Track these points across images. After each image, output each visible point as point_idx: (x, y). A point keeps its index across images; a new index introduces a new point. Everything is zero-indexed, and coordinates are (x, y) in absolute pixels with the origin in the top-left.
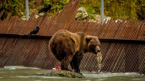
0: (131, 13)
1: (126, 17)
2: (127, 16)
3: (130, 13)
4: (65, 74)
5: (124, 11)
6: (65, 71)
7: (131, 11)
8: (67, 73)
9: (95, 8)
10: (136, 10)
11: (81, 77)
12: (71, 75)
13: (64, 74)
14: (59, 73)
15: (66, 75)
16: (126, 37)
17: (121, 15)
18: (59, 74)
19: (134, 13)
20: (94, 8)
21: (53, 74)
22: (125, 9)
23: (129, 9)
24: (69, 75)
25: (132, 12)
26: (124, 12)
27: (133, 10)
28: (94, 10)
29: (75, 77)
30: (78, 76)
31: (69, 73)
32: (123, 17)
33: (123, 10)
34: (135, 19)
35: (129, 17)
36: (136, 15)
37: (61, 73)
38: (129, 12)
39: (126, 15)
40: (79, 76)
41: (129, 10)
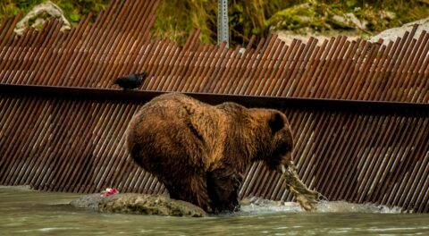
0: (191, 22)
1: (176, 35)
2: (180, 32)
3: (188, 21)
4: (151, 205)
5: (168, 16)
6: (149, 196)
7: (189, 14)
8: (157, 201)
9: (79, 6)
10: (207, 11)
11: (199, 214)
13: (146, 206)
14: (131, 203)
15: (152, 210)
17: (159, 28)
18: (130, 207)
19: (200, 22)
20: (75, 6)
21: (109, 204)
22: (171, 8)
23: (184, 9)
24: (163, 209)
25: (195, 20)
26: (170, 18)
27: (197, 11)
28: (76, 11)
29: (181, 215)
30: (190, 213)
31: (161, 201)
32: (166, 34)
33: (167, 13)
34: (203, 39)
35: (186, 33)
36: (205, 27)
37: (137, 201)
38: (184, 18)
39: (174, 29)
40: (194, 213)
41: (183, 13)
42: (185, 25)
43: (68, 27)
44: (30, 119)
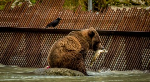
0: (78, 3)
1: (72, 8)
2: (74, 6)
6: (63, 69)
8: (66, 71)
11: (82, 75)
12: (71, 73)
13: (62, 72)
14: (56, 71)
15: (64, 74)
16: (128, 28)
17: (66, 5)
18: (56, 73)
19: (82, 3)
21: (48, 72)
24: (68, 73)
25: (80, 2)
26: (70, 1)
29: (75, 76)
31: (67, 71)
32: (69, 7)
34: (83, 9)
35: (76, 7)
36: (83, 5)
37: (58, 71)
38: (76, 1)
39: (72, 5)
40: (80, 75)
42: (76, 4)
43: (31, 5)
44: (17, 40)
